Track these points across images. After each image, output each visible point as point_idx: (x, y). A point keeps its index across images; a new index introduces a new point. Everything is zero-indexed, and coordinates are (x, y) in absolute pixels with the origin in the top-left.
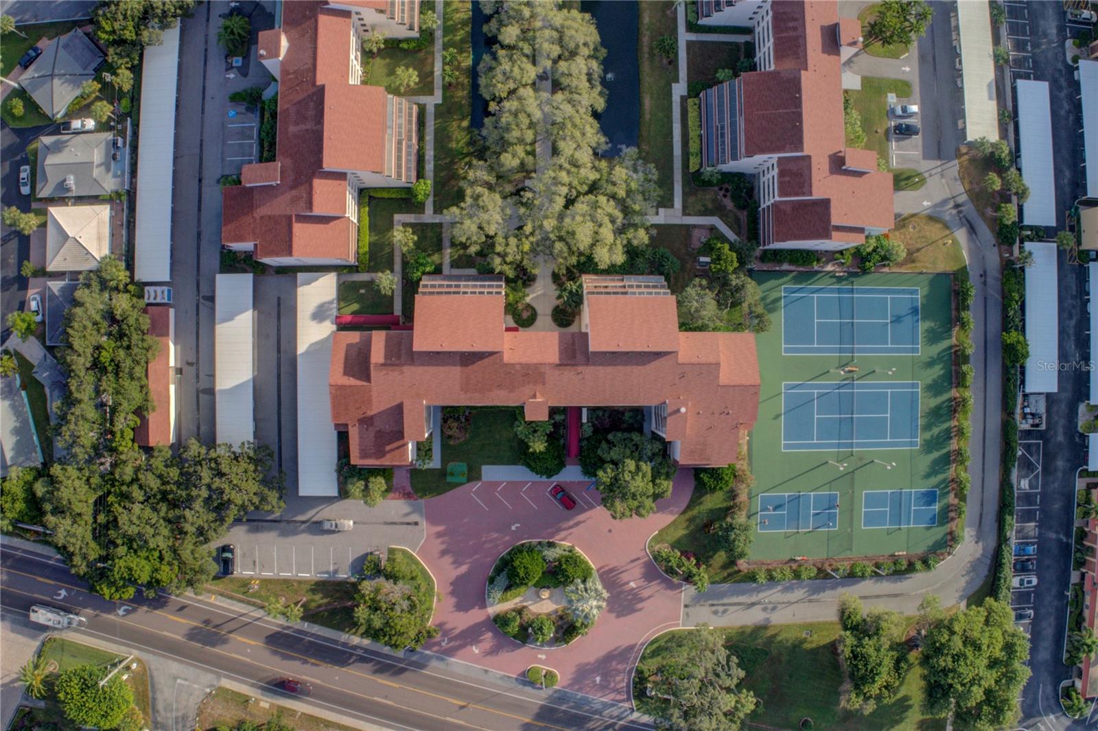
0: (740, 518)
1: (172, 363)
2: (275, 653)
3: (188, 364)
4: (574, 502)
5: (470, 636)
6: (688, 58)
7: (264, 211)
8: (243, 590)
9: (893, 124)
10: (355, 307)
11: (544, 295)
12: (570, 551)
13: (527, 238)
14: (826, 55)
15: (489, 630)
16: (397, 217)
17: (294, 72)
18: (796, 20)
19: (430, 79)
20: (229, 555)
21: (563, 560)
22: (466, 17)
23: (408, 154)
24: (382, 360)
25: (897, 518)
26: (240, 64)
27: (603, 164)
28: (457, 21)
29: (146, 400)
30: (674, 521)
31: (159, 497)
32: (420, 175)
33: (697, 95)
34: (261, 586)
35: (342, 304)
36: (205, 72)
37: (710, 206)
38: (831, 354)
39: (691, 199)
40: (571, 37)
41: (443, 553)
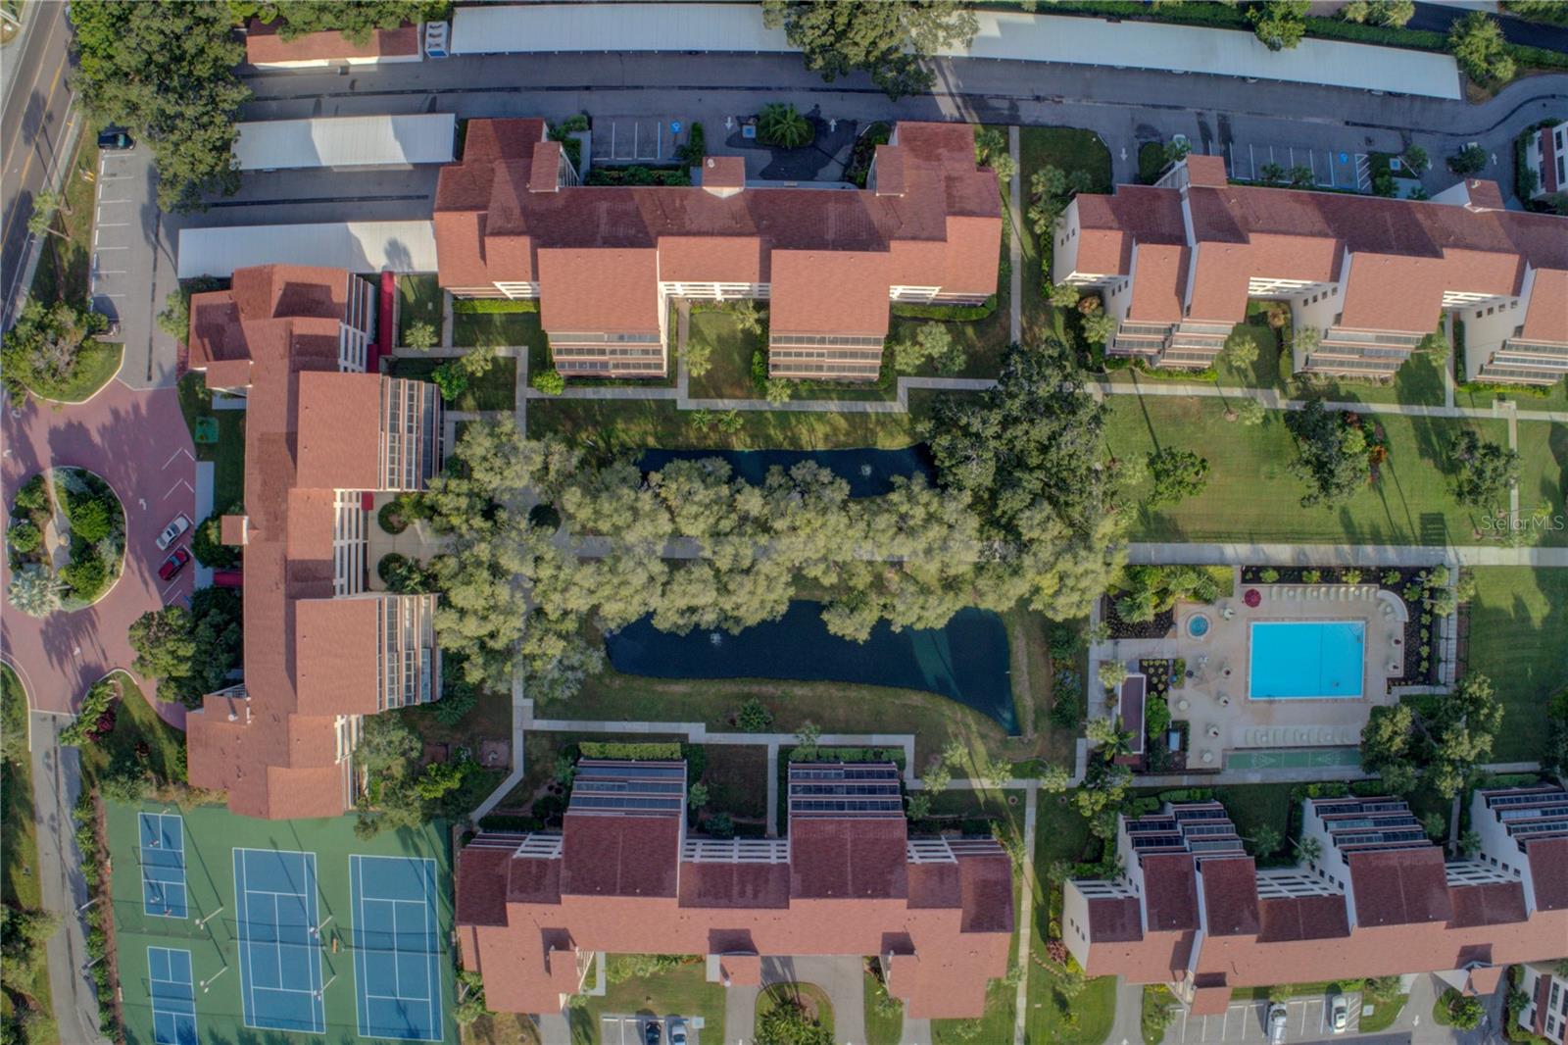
0: (148, 792)
1: (354, 61)
2: (12, 204)
3: (353, 83)
4: (168, 579)
5: (21, 447)
6: (741, 746)
7: (502, 173)
8: (84, 160)
9: (661, 1021)
10: (411, 297)
11: (419, 543)
12: (112, 572)
13: (467, 521)
14: (707, 934)
15: (28, 471)
16: (524, 350)
17: (682, 207)
18: (755, 896)
19: (713, 393)
20: (121, 142)
21: (97, 563)
22: (804, 442)
23: (593, 365)
24: (297, 331)
25: (162, 992)
26: (745, 135)
27: (570, 625)
28: (796, 430)
29: (295, 31)
30: (148, 705)
31: (177, 52)
32: (572, 381)
33: (684, 756)
34: (86, 183)
35: (415, 280)
36: (738, 88)
37: (538, 767)
38: (353, 919)
39: (545, 743)
40: (741, 585)
41: (116, 413)
